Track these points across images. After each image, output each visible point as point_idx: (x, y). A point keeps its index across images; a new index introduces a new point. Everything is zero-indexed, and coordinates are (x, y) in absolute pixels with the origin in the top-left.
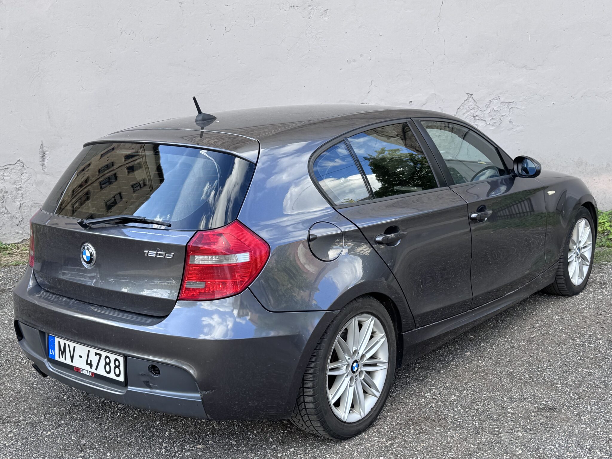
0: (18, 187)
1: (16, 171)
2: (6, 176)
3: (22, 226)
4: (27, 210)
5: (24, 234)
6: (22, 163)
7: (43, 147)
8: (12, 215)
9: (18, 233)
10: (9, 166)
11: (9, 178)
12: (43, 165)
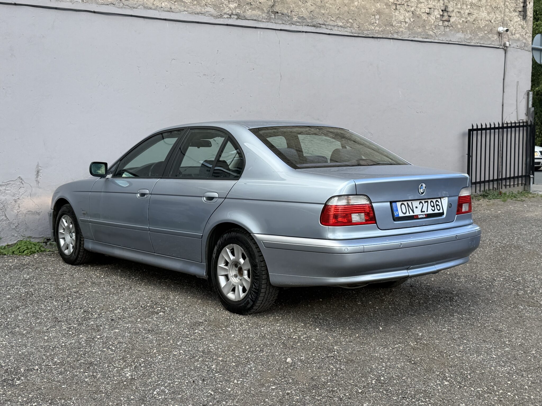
0: (16, 198)
1: (15, 186)
2: (7, 190)
3: (17, 230)
4: (22, 217)
5: (18, 237)
6: (21, 179)
7: (38, 167)
8: (10, 221)
9: (14, 236)
10: (10, 182)
11: (9, 191)
12: (37, 181)
